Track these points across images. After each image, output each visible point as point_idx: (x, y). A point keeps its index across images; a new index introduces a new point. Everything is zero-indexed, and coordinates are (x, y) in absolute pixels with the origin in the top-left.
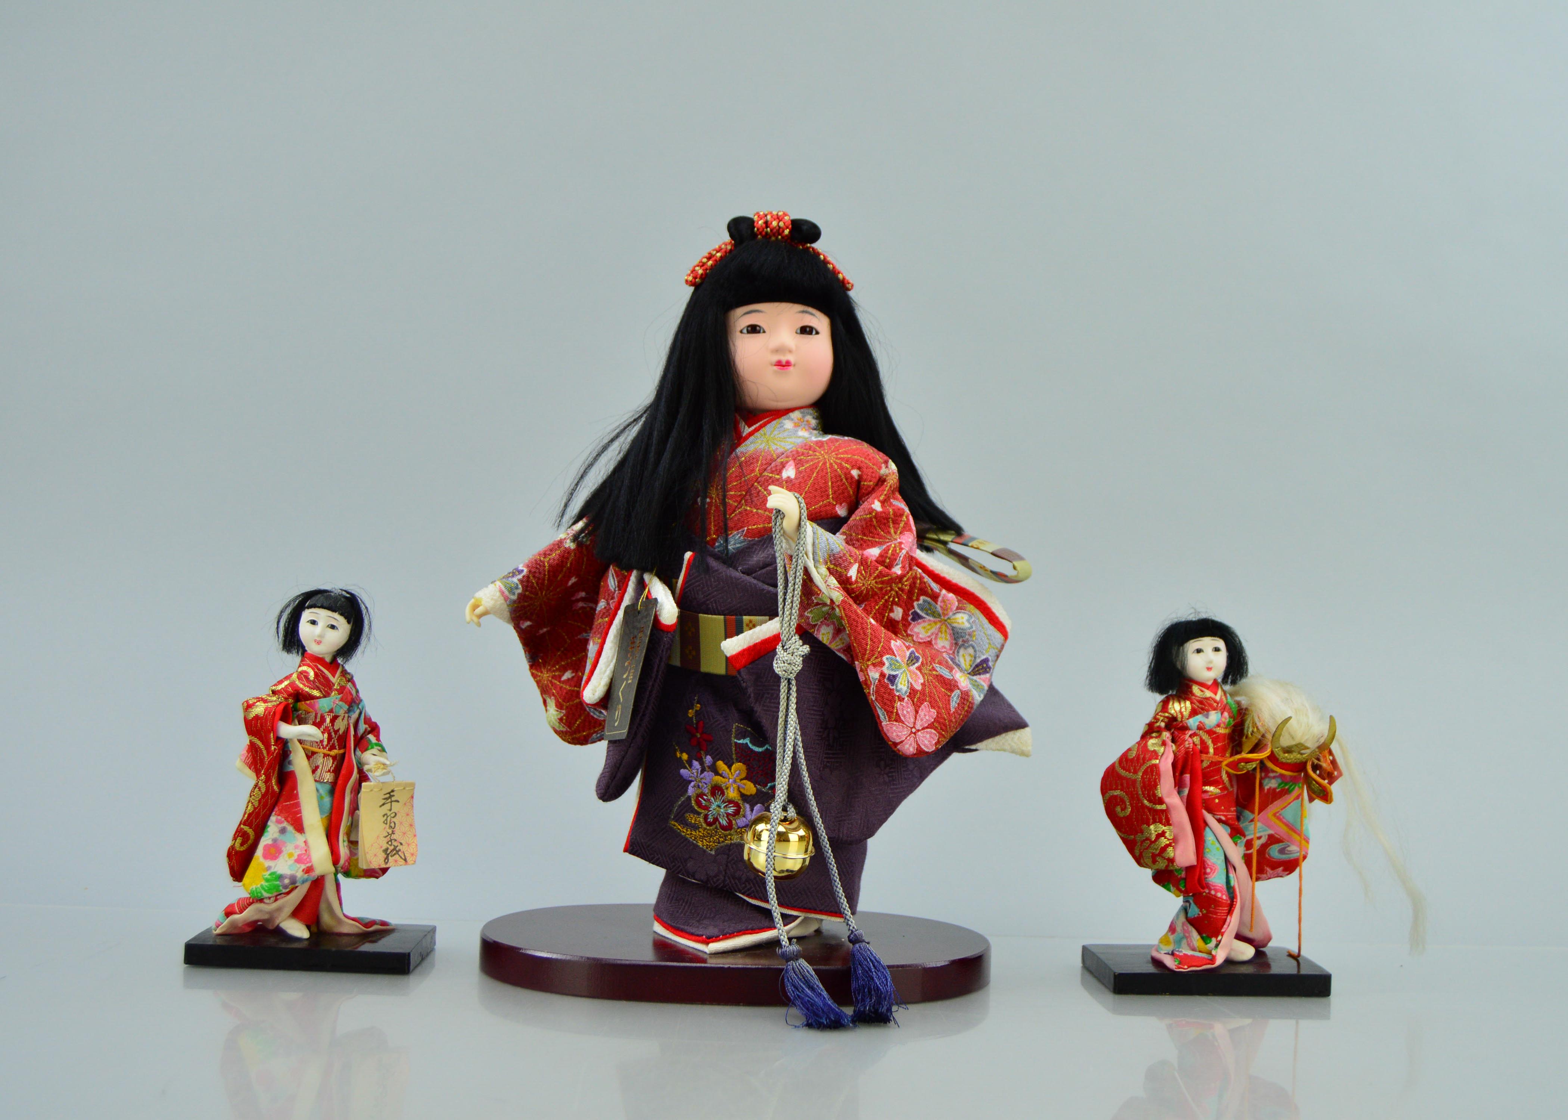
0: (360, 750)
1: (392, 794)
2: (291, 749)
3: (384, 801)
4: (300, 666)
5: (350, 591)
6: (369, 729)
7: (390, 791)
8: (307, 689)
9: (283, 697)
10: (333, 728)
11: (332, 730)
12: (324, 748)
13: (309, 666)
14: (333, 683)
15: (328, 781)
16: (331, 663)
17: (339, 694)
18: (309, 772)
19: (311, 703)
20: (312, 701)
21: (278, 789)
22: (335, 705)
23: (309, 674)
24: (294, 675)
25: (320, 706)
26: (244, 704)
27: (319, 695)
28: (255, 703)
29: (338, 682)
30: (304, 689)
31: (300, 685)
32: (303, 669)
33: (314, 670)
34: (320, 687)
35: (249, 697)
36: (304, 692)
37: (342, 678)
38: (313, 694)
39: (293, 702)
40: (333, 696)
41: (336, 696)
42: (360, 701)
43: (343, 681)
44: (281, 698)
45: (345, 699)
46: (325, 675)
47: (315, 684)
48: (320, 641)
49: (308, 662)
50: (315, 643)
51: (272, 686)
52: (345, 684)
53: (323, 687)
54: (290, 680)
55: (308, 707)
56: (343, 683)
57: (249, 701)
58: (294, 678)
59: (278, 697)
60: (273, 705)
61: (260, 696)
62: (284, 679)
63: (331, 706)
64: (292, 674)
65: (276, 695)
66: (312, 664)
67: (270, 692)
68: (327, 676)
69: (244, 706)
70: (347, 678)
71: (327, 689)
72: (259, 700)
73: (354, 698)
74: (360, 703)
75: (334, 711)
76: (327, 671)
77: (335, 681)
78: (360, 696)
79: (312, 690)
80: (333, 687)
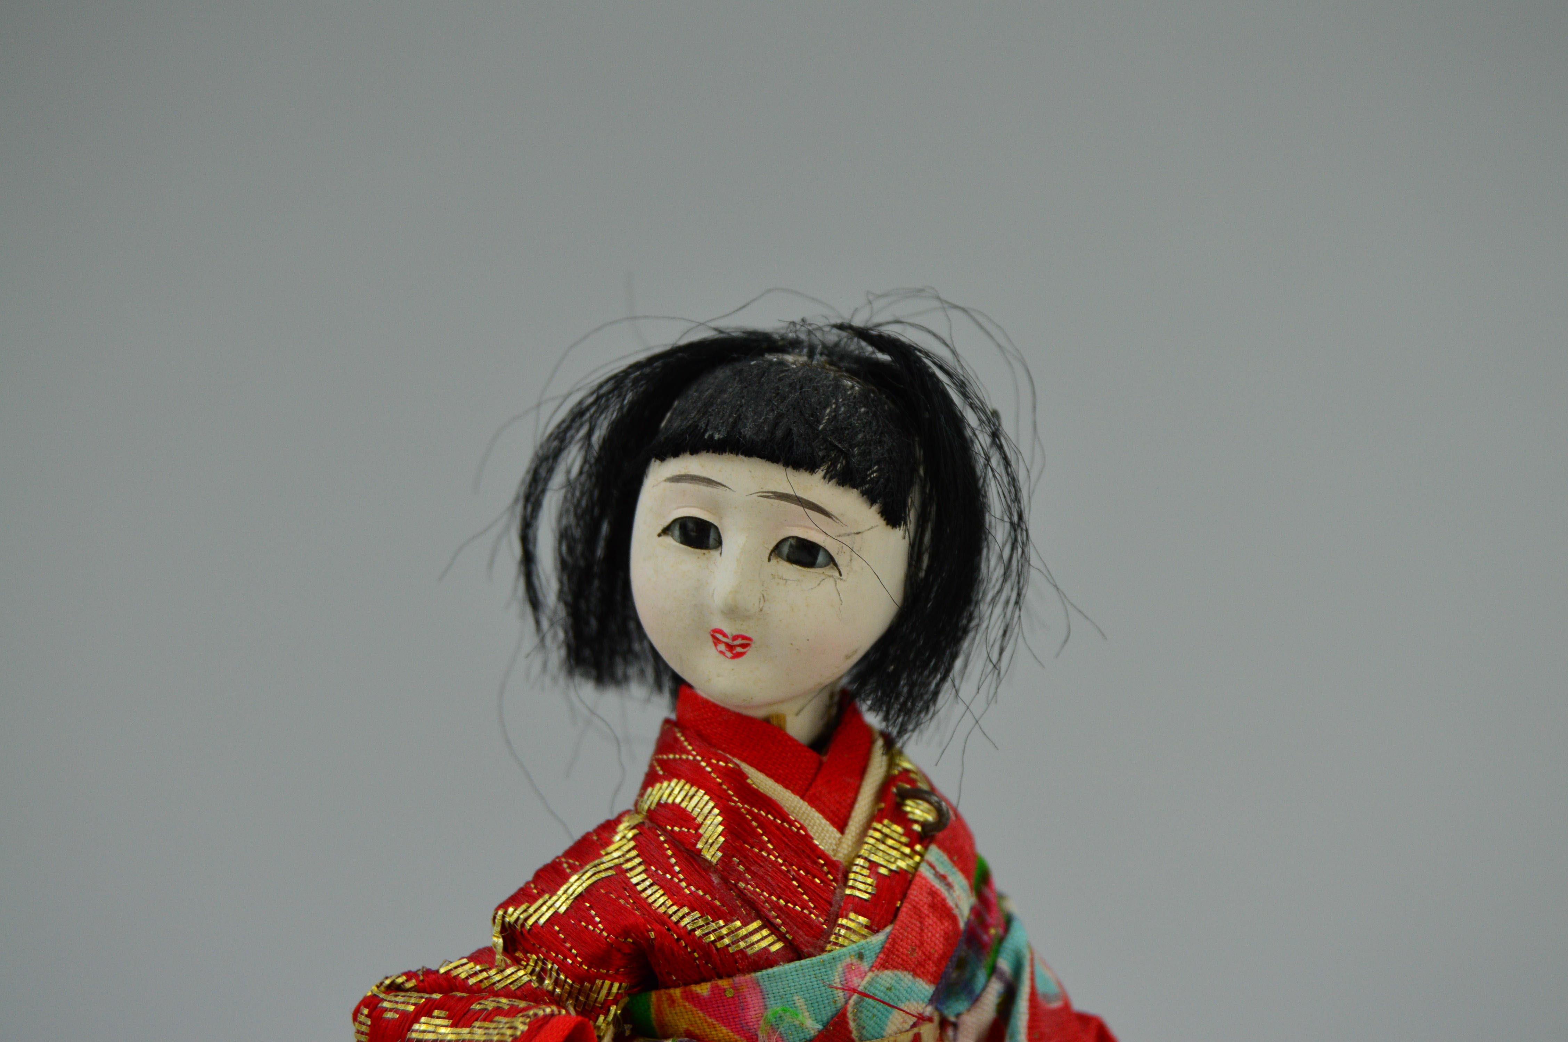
4: (651, 779)
5: (892, 331)
8: (688, 920)
9: (563, 967)
13: (697, 779)
14: (832, 865)
16: (820, 745)
17: (874, 929)
19: (718, 992)
20: (723, 983)
22: (856, 994)
23: (701, 831)
24: (624, 837)
25: (775, 1008)
26: (362, 1018)
27: (764, 944)
28: (415, 1018)
29: (866, 859)
30: (674, 919)
31: (657, 895)
32: (670, 795)
33: (729, 798)
34: (768, 900)
35: (387, 978)
36: (678, 940)
37: (886, 831)
38: (728, 946)
39: (615, 1002)
40: (846, 943)
41: (863, 942)
42: (1000, 931)
43: (897, 845)
44: (558, 974)
45: (913, 950)
46: (791, 823)
47: (736, 885)
48: (749, 639)
49: (692, 754)
50: (722, 647)
51: (504, 905)
52: (911, 862)
53: (779, 898)
54: (602, 867)
55: (710, 1020)
56: (896, 859)
57: (386, 1004)
58: (623, 855)
59: (538, 969)
60: (503, 1034)
61: (442, 971)
62: (571, 861)
63: (835, 1002)
64: (609, 827)
65: (528, 960)
66: (715, 768)
67: (495, 945)
68: (802, 827)
69: (364, 1029)
70: (916, 822)
71: (808, 908)
72: (437, 996)
73: (968, 923)
74: (1002, 939)
75: (858, 1030)
76: (801, 802)
77: (846, 852)
78: (1002, 897)
79: (721, 923)
80: (838, 891)
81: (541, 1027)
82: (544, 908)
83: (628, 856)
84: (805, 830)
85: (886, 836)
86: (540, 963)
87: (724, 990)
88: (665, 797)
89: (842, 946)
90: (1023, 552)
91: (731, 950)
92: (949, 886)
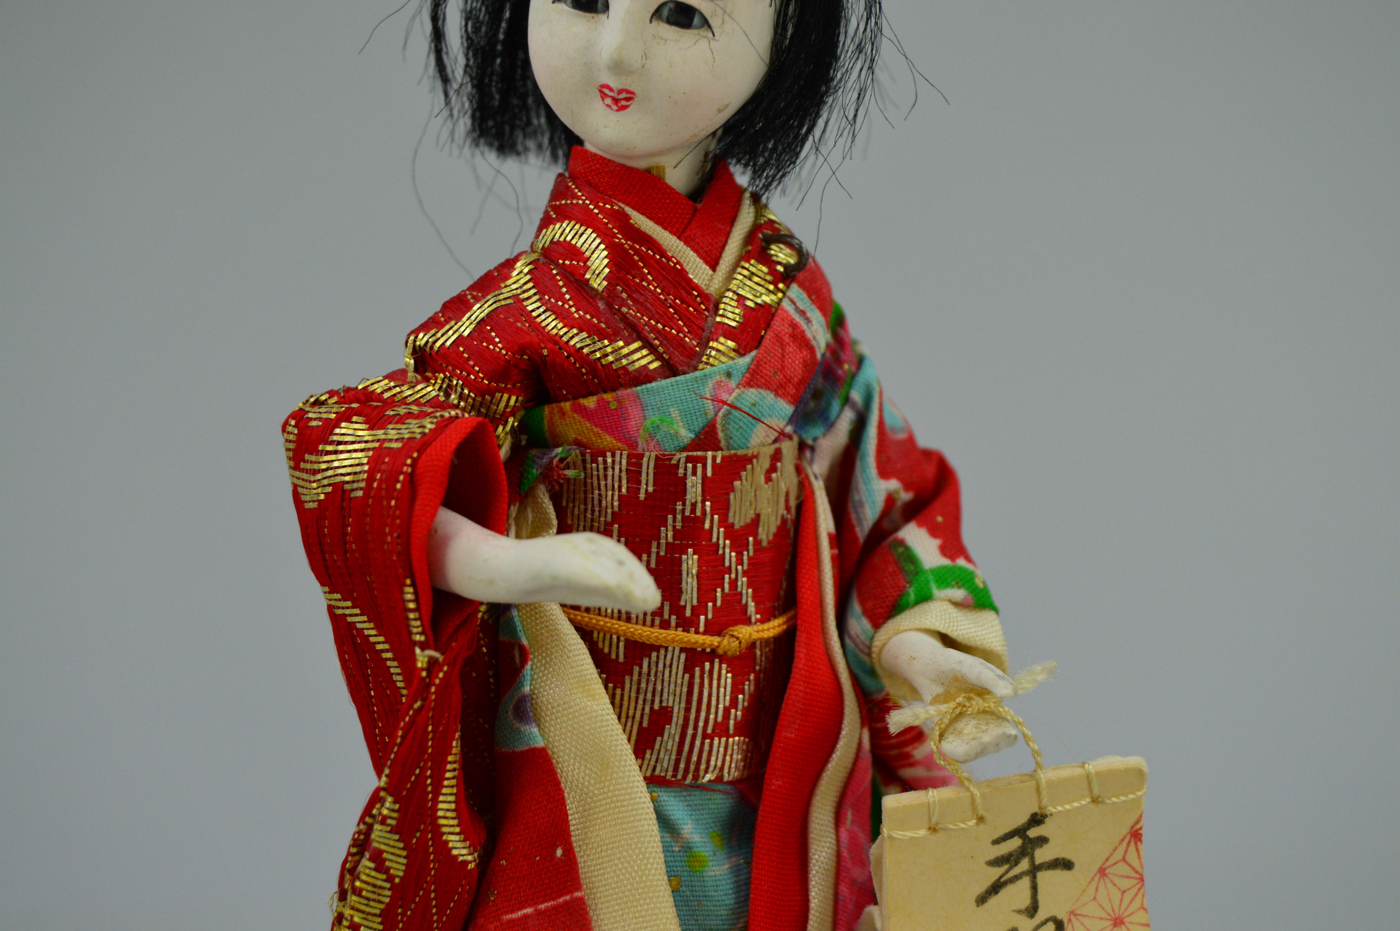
0: (866, 613)
1: (1033, 833)
2: (525, 642)
3: (996, 872)
4: (546, 222)
6: (906, 496)
7: (1022, 819)
8: (578, 339)
9: (467, 383)
10: (724, 522)
11: (718, 534)
12: (687, 624)
13: (587, 220)
14: (705, 297)
15: (719, 779)
16: (696, 194)
17: (740, 351)
18: (627, 750)
19: (603, 405)
20: (608, 396)
21: (473, 847)
22: (725, 407)
23: (589, 263)
24: (521, 272)
25: (653, 418)
26: (290, 429)
27: (643, 362)
28: (337, 424)
29: (734, 292)
30: (565, 339)
31: (550, 319)
32: (562, 234)
33: (614, 236)
34: (648, 324)
35: (312, 396)
36: (568, 357)
37: (753, 269)
38: (612, 362)
39: (513, 414)
40: (716, 363)
41: (731, 362)
42: (853, 368)
43: (763, 283)
44: (463, 389)
45: (775, 373)
46: (669, 259)
47: (619, 310)
48: (633, 93)
49: (581, 199)
50: (609, 101)
51: (416, 332)
52: (773, 297)
53: (657, 322)
54: (502, 297)
55: (596, 430)
56: (761, 294)
57: (310, 415)
58: (520, 287)
59: (444, 386)
60: (413, 433)
61: (360, 387)
62: (475, 293)
63: (706, 414)
64: (509, 264)
65: (436, 379)
66: (602, 210)
67: (407, 365)
68: (678, 263)
69: (291, 437)
70: (780, 263)
71: (683, 332)
72: (355, 405)
73: (823, 355)
74: (854, 376)
75: (726, 440)
76: (678, 241)
77: (717, 286)
78: (855, 342)
79: (606, 342)
80: (709, 319)
81: (446, 426)
82: (451, 332)
83: (525, 287)
84: (681, 265)
85: (753, 274)
86: (447, 381)
87: (609, 402)
88: (557, 236)
89: (712, 365)
90: (876, 23)
91: (614, 366)
92: (808, 320)
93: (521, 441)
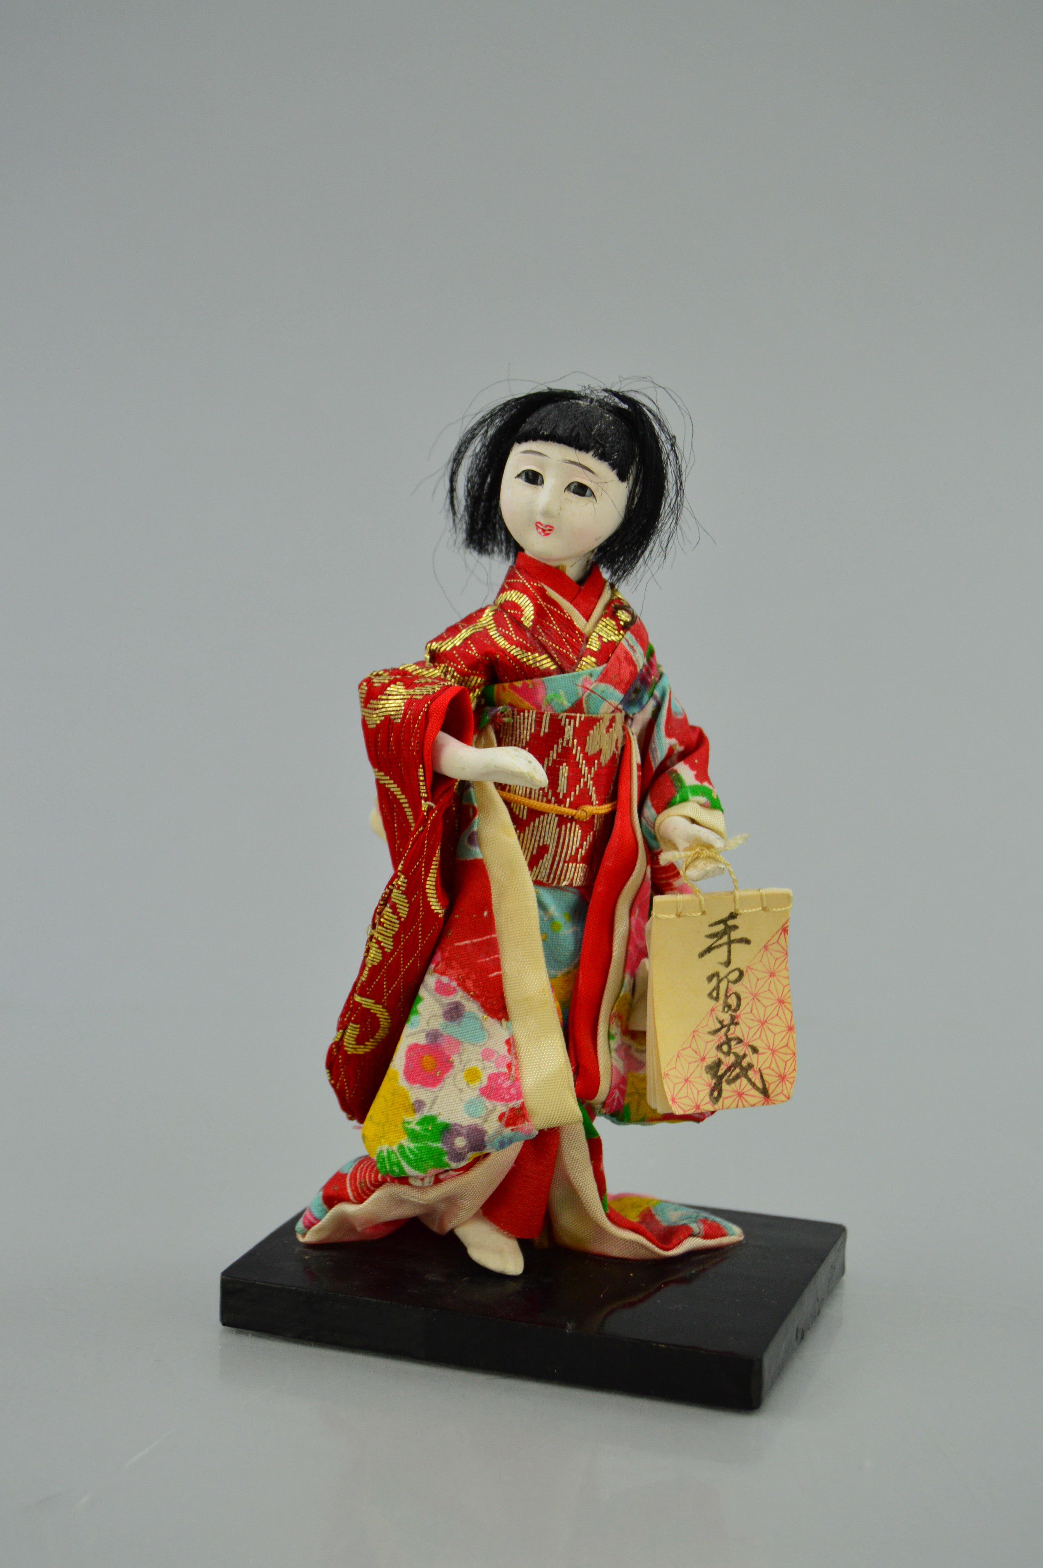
0: (653, 805)
1: (731, 923)
2: (476, 805)
3: (710, 942)
4: (503, 590)
6: (679, 748)
7: (725, 915)
8: (515, 651)
9: (456, 670)
10: (583, 751)
11: (580, 757)
12: (560, 802)
13: (524, 590)
14: (582, 635)
15: (571, 885)
16: (581, 582)
17: (598, 664)
18: (524, 864)
19: (525, 686)
20: (528, 682)
21: (443, 906)
22: (588, 691)
23: (523, 613)
24: (488, 615)
25: (550, 694)
26: (362, 687)
27: (548, 665)
28: (389, 685)
29: (597, 633)
30: (508, 650)
31: (501, 640)
32: (510, 597)
33: (538, 600)
34: (552, 646)
35: (374, 672)
36: (509, 660)
37: (608, 623)
38: (531, 664)
39: (479, 687)
40: (585, 668)
41: (593, 669)
42: (657, 679)
43: (612, 630)
44: (454, 673)
45: (615, 677)
46: (565, 613)
47: (537, 638)
48: (553, 527)
49: (522, 579)
50: (540, 530)
51: (431, 642)
52: (617, 638)
53: (556, 645)
54: (477, 627)
55: (520, 698)
56: (611, 636)
57: (375, 681)
58: (487, 623)
59: (444, 671)
60: (429, 692)
61: (401, 668)
62: (463, 624)
63: (578, 694)
64: (482, 611)
65: (440, 667)
66: (532, 586)
67: (426, 659)
68: (569, 616)
69: (363, 691)
70: (622, 620)
71: (569, 651)
72: (398, 677)
73: (641, 670)
74: (656, 683)
75: (587, 709)
76: (570, 605)
77: (588, 630)
78: (659, 666)
79: (529, 653)
80: (583, 646)
81: (445, 689)
82: (449, 643)
83: (489, 623)
84: (571, 617)
85: (607, 624)
86: (446, 668)
87: (528, 685)
88: (508, 598)
89: (583, 670)
90: (681, 500)
91: (533, 666)
92: (634, 651)
93: (481, 702)
